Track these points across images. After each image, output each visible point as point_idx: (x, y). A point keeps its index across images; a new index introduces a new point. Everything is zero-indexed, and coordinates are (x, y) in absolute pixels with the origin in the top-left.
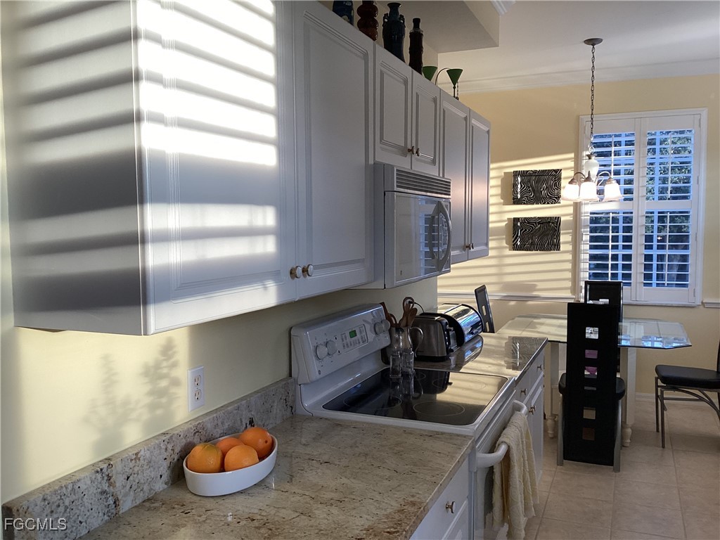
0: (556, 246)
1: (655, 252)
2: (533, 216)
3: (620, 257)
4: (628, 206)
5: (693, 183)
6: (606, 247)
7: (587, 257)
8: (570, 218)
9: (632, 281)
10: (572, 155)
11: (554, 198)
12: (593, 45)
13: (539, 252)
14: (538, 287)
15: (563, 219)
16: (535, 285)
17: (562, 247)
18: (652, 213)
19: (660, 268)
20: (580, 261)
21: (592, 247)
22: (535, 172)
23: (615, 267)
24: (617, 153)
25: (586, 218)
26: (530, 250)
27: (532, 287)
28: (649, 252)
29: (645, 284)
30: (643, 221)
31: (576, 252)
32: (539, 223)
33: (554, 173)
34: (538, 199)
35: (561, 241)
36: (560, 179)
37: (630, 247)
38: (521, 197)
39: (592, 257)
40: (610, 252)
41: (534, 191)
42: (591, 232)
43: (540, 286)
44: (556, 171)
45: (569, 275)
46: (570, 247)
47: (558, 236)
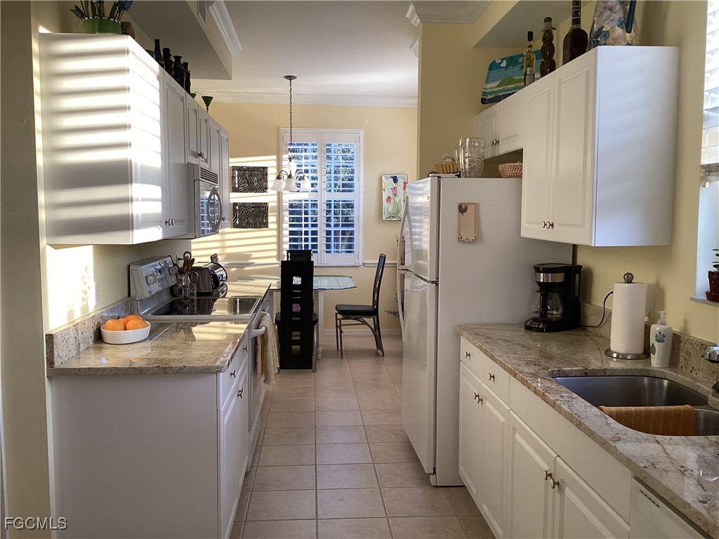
0: (265, 225)
1: (333, 229)
2: (248, 202)
3: (310, 233)
4: (314, 196)
5: (355, 181)
6: (301, 226)
7: (287, 233)
8: (275, 204)
9: (318, 250)
10: (275, 157)
11: (263, 189)
12: (290, 80)
13: (253, 229)
14: (252, 257)
15: (270, 205)
16: (251, 255)
17: (270, 226)
18: (330, 201)
19: (337, 240)
20: (283, 236)
21: (291, 226)
22: (248, 168)
23: (306, 240)
24: (306, 158)
25: (286, 204)
26: (246, 228)
27: (248, 256)
28: (328, 229)
29: (327, 252)
30: (325, 207)
31: (279, 229)
32: (252, 207)
33: (262, 170)
34: (251, 189)
35: (269, 221)
36: (267, 174)
37: (315, 226)
38: (239, 187)
39: (291, 233)
40: (303, 229)
41: (248, 183)
42: (290, 214)
43: (255, 255)
44: (264, 168)
45: (275, 246)
46: (275, 226)
47: (267, 217)
